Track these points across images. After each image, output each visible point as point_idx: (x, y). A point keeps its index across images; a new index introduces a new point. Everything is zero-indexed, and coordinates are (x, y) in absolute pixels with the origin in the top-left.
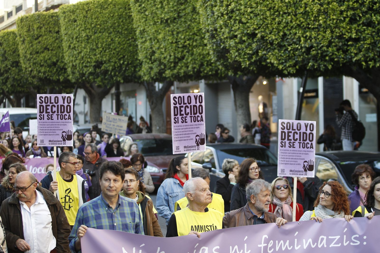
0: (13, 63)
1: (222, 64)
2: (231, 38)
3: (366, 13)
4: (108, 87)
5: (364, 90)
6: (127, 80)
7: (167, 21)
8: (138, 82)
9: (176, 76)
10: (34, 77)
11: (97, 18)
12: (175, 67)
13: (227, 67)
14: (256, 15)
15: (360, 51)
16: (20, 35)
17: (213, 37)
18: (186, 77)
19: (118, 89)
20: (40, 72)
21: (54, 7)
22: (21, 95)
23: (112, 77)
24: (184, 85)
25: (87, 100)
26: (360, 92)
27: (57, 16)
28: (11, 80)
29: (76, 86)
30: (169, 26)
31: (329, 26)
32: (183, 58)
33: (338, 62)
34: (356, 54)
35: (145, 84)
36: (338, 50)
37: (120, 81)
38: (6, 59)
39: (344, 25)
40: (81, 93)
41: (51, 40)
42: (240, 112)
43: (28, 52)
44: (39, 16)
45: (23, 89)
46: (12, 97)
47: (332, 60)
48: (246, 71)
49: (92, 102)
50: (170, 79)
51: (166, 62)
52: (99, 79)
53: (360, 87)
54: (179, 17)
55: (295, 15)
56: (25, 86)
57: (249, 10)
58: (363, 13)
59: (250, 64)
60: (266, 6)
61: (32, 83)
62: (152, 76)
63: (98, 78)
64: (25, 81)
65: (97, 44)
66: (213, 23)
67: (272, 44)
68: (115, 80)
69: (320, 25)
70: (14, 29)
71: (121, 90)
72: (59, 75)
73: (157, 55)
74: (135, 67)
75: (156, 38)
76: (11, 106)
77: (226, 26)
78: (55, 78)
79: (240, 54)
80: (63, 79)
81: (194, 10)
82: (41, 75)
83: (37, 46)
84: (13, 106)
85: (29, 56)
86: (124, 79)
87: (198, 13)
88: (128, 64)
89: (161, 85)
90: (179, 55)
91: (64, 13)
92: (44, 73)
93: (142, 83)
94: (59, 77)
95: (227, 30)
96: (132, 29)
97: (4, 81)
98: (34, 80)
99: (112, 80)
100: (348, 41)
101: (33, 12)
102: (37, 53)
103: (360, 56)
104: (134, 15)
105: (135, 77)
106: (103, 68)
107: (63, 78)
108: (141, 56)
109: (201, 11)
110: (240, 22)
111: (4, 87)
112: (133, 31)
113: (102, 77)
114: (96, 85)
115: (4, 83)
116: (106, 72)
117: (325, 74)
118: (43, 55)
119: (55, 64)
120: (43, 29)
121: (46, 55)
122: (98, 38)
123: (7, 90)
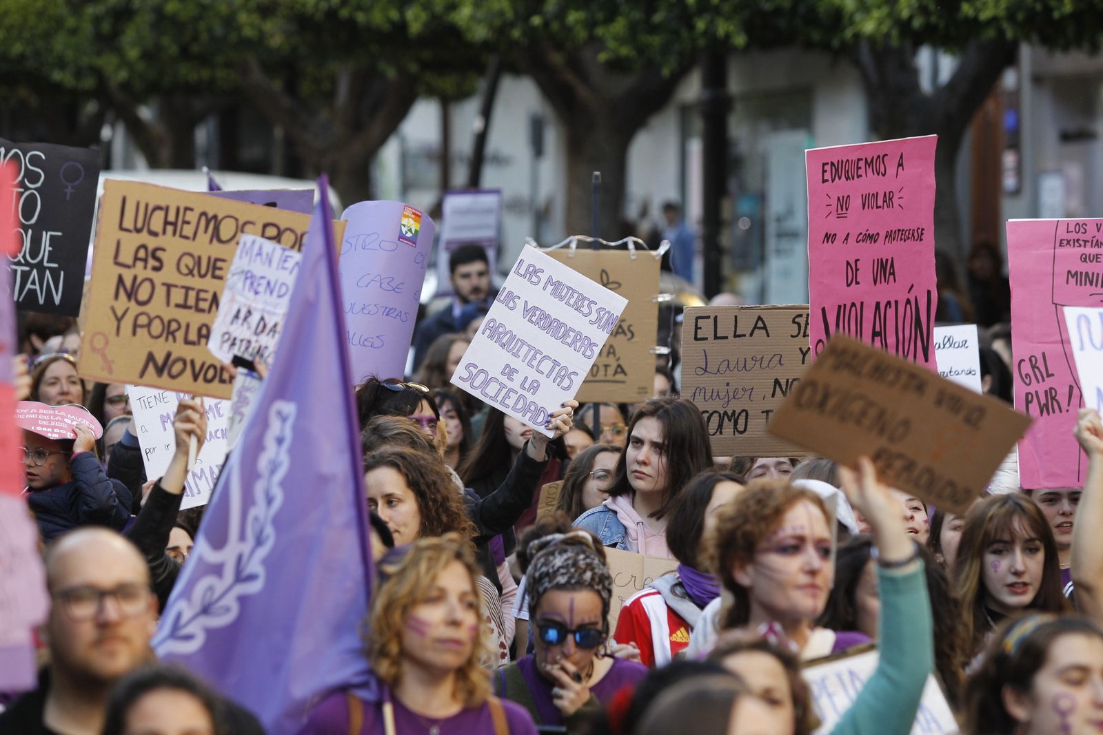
4: (666, 72)
8: (825, 47)
9: (1032, 17)
19: (716, 79)
22: (198, 104)
24: (1072, 62)
25: (552, 138)
28: (144, 20)
29: (492, 61)
35: (866, 56)
37: (728, 36)
45: (205, 74)
46: (146, 113)
49: (575, 150)
50: (1001, 33)
52: (619, 26)
56: (220, 59)
61: (257, 44)
62: (905, 14)
63: (609, 19)
64: (219, 30)
68: (705, 33)
71: (735, 85)
76: (140, 161)
80: (426, 25)
84: (155, 163)
86: (748, 28)
89: (947, 65)
94: (402, 13)
97: (106, 27)
98: (269, 26)
99: (684, 33)
105: (812, 18)
107: (424, 16)
111: (108, 62)
113: (637, 15)
114: (603, 57)
115: (108, 41)
123: (123, 75)
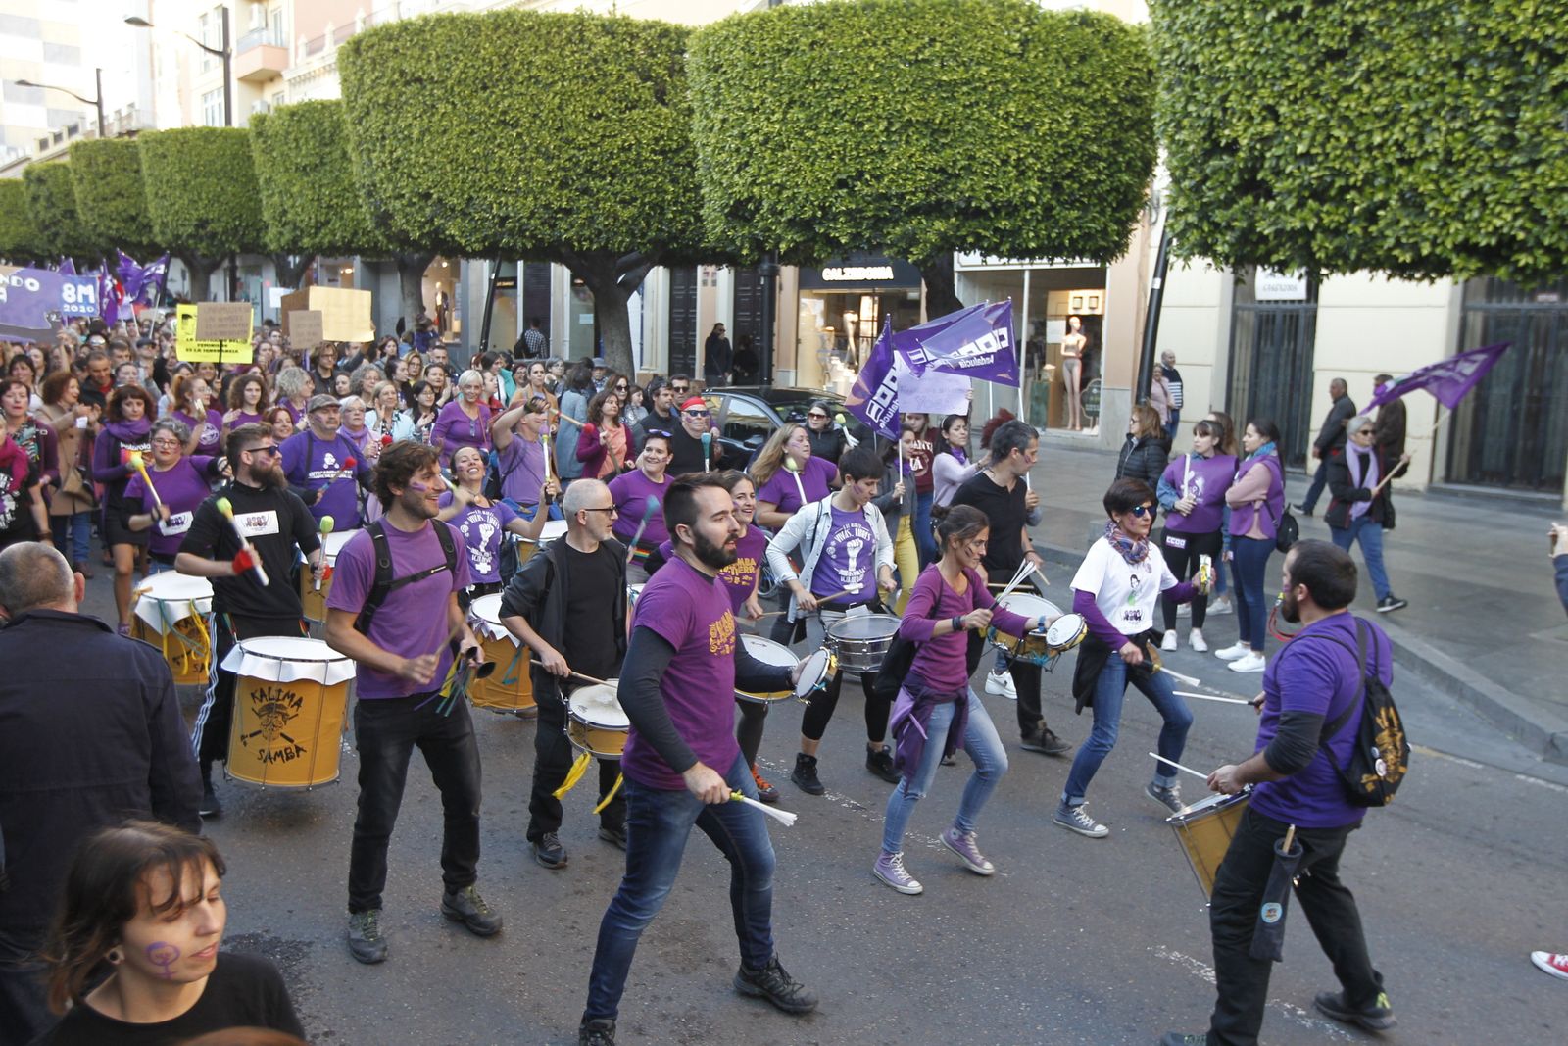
0: (66, 211)
1: (383, 234)
2: (396, 198)
3: (582, 175)
5: (579, 282)
6: (246, 249)
7: (304, 168)
10: (100, 235)
11: (199, 155)
12: (316, 234)
13: (389, 239)
14: (432, 168)
15: (573, 227)
16: (75, 171)
17: (370, 194)
18: (332, 251)
20: (109, 228)
21: (131, 133)
23: (223, 244)
26: (573, 285)
27: (136, 147)
30: (307, 175)
31: (531, 191)
32: (328, 222)
33: (542, 240)
34: (567, 231)
36: (542, 224)
38: (53, 205)
39: (551, 190)
40: (177, 266)
41: (126, 183)
42: (409, 302)
43: (90, 197)
44: (105, 143)
47: (533, 237)
48: (416, 245)
51: (303, 226)
53: (573, 278)
54: (323, 163)
55: (486, 172)
57: (422, 160)
58: (578, 175)
59: (422, 236)
60: (447, 156)
65: (199, 194)
66: (371, 176)
67: (453, 210)
69: (519, 188)
70: (66, 159)
72: (141, 235)
73: (290, 216)
74: (258, 231)
75: (288, 191)
77: (390, 180)
78: (134, 239)
79: (407, 221)
81: (344, 154)
82: (112, 233)
83: (103, 189)
85: (91, 204)
87: (350, 161)
88: (247, 226)
90: (323, 219)
91: (146, 142)
92: (117, 230)
93: (268, 255)
95: (391, 187)
96: (253, 175)
100: (556, 212)
101: (97, 136)
102: (105, 199)
103: (572, 233)
104: (255, 155)
106: (209, 229)
108: (266, 216)
109: (354, 157)
110: (409, 176)
112: (253, 179)
116: (213, 235)
117: (525, 255)
118: (114, 203)
119: (133, 218)
120: (113, 165)
121: (120, 204)
122: (201, 185)
